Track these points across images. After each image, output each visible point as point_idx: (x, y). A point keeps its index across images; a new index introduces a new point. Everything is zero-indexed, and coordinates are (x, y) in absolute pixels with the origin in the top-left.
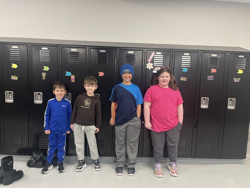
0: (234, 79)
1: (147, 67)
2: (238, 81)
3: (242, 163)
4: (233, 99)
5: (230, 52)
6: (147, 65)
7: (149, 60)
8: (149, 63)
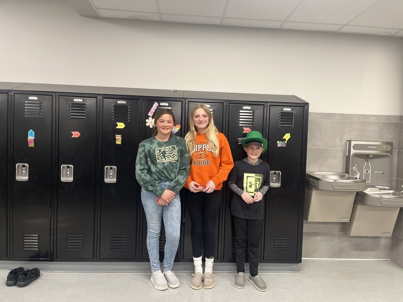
0: (278, 142)
1: (147, 124)
2: (284, 146)
3: (297, 270)
4: (277, 172)
5: (270, 104)
6: (147, 121)
7: (150, 114)
8: (150, 118)
